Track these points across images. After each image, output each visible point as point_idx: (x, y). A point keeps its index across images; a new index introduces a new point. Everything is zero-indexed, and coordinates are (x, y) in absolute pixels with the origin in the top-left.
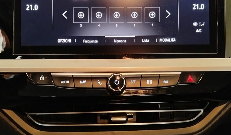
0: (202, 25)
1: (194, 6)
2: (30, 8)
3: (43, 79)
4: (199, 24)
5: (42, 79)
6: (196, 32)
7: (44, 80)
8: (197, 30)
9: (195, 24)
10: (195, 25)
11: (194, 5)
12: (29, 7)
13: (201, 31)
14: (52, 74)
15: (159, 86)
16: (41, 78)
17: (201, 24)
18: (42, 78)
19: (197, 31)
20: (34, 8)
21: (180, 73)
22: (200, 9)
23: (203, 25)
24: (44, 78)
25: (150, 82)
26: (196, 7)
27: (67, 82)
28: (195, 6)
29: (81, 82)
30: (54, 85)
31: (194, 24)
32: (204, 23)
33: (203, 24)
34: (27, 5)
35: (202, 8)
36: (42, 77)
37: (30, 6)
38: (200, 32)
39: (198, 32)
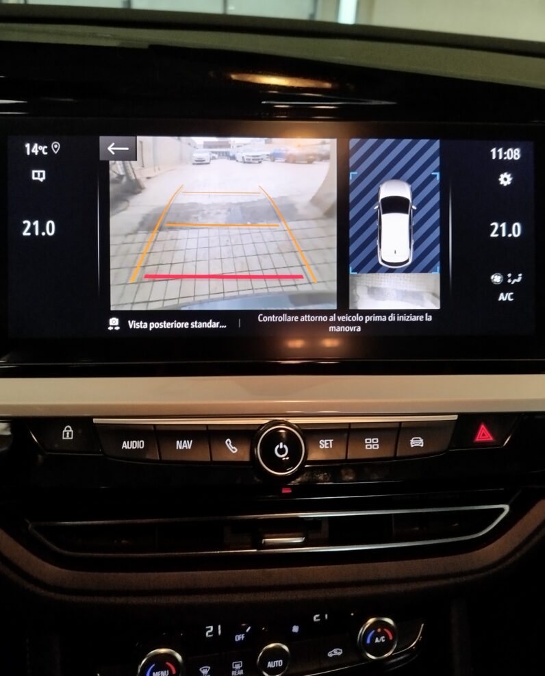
0: (515, 280)
1: (494, 227)
2: (32, 229)
3: (70, 436)
4: (505, 278)
5: (68, 436)
6: (500, 299)
7: (72, 438)
8: (502, 294)
9: (497, 279)
10: (495, 280)
11: (495, 224)
12: (29, 227)
13: (512, 297)
14: (95, 421)
15: (398, 455)
16: (64, 431)
17: (512, 278)
18: (68, 434)
19: (502, 297)
20: (45, 231)
21: (456, 418)
22: (510, 235)
23: (519, 280)
24: (72, 431)
25: (372, 444)
26: (499, 231)
27: (138, 444)
28: (498, 229)
29: (180, 445)
30: (103, 452)
31: (492, 277)
32: (520, 275)
33: (517, 278)
34: (25, 222)
35: (517, 233)
36: (68, 429)
37: (34, 224)
38: (510, 300)
39: (504, 299)
